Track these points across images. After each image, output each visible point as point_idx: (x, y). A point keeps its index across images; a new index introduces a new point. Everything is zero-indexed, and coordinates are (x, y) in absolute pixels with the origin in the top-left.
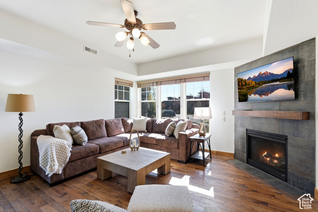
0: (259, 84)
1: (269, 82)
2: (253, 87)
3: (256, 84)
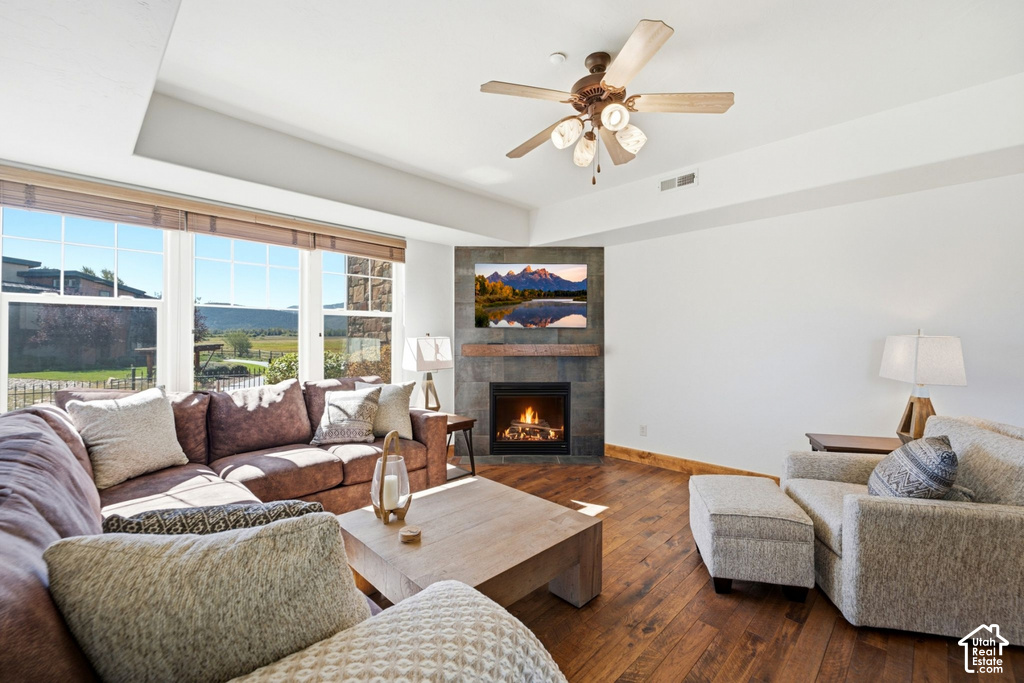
0: (523, 295)
1: (548, 295)
2: (505, 302)
3: (515, 294)
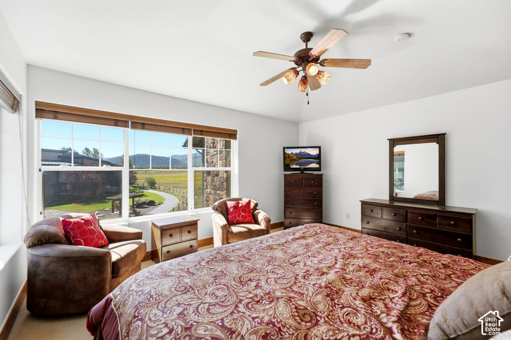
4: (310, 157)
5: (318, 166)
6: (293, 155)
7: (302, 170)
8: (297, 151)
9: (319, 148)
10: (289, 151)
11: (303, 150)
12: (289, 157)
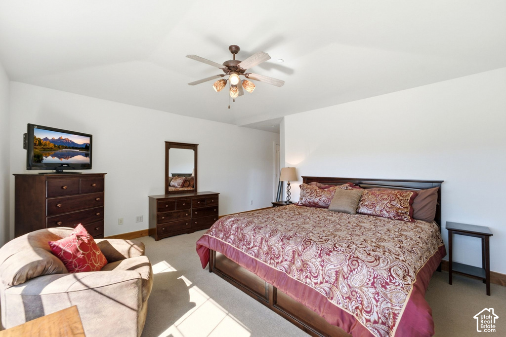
4: (74, 146)
5: (86, 160)
6: (48, 142)
7: (59, 167)
8: (56, 136)
9: (90, 136)
10: (40, 135)
11: (64, 136)
12: (40, 144)
